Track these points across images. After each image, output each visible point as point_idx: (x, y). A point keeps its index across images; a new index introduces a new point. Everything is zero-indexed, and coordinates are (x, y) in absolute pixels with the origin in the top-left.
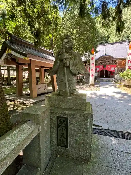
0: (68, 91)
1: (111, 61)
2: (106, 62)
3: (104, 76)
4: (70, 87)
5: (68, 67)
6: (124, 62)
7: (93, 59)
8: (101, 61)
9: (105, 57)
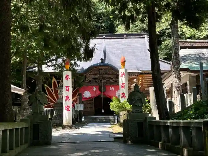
0: (39, 112)
1: (116, 76)
2: (104, 78)
3: (103, 111)
4: (40, 110)
5: (39, 100)
6: (142, 80)
7: (67, 79)
8: (93, 76)
9: (100, 68)
